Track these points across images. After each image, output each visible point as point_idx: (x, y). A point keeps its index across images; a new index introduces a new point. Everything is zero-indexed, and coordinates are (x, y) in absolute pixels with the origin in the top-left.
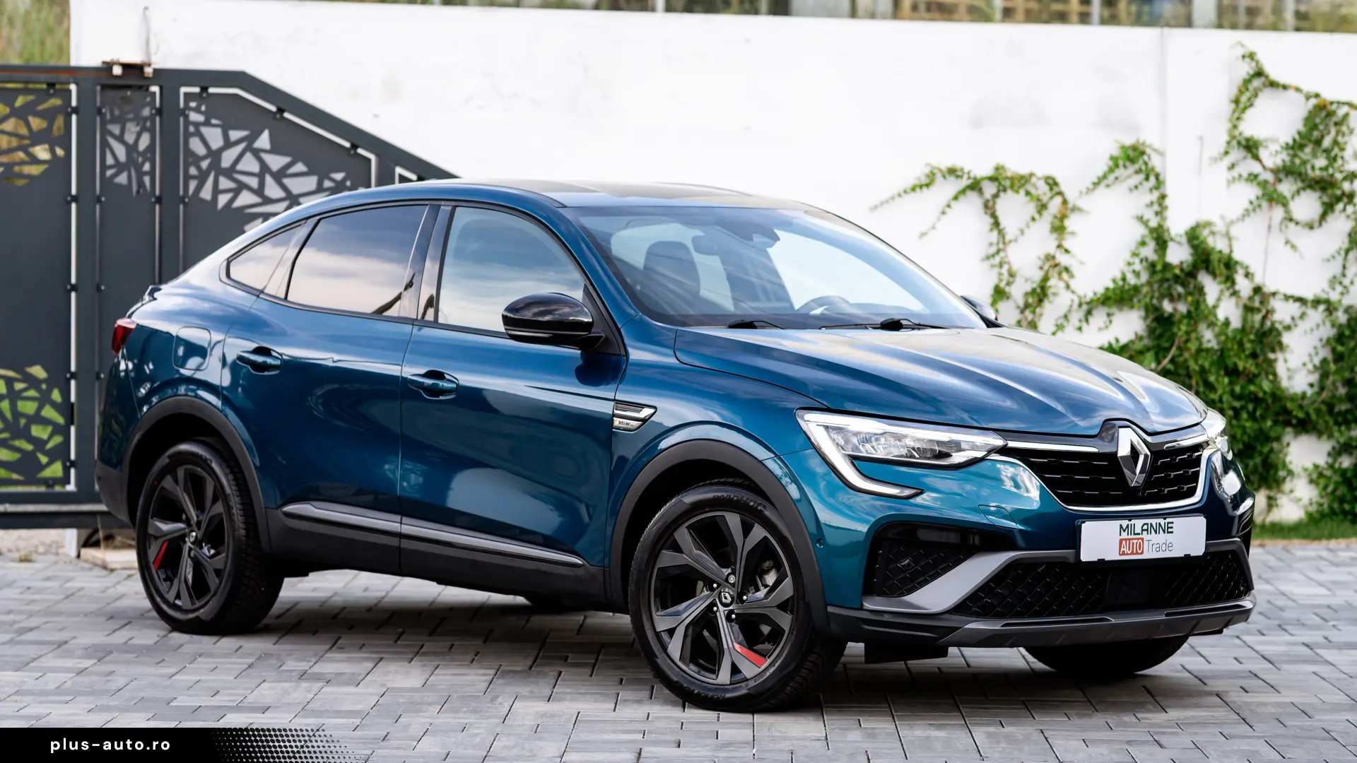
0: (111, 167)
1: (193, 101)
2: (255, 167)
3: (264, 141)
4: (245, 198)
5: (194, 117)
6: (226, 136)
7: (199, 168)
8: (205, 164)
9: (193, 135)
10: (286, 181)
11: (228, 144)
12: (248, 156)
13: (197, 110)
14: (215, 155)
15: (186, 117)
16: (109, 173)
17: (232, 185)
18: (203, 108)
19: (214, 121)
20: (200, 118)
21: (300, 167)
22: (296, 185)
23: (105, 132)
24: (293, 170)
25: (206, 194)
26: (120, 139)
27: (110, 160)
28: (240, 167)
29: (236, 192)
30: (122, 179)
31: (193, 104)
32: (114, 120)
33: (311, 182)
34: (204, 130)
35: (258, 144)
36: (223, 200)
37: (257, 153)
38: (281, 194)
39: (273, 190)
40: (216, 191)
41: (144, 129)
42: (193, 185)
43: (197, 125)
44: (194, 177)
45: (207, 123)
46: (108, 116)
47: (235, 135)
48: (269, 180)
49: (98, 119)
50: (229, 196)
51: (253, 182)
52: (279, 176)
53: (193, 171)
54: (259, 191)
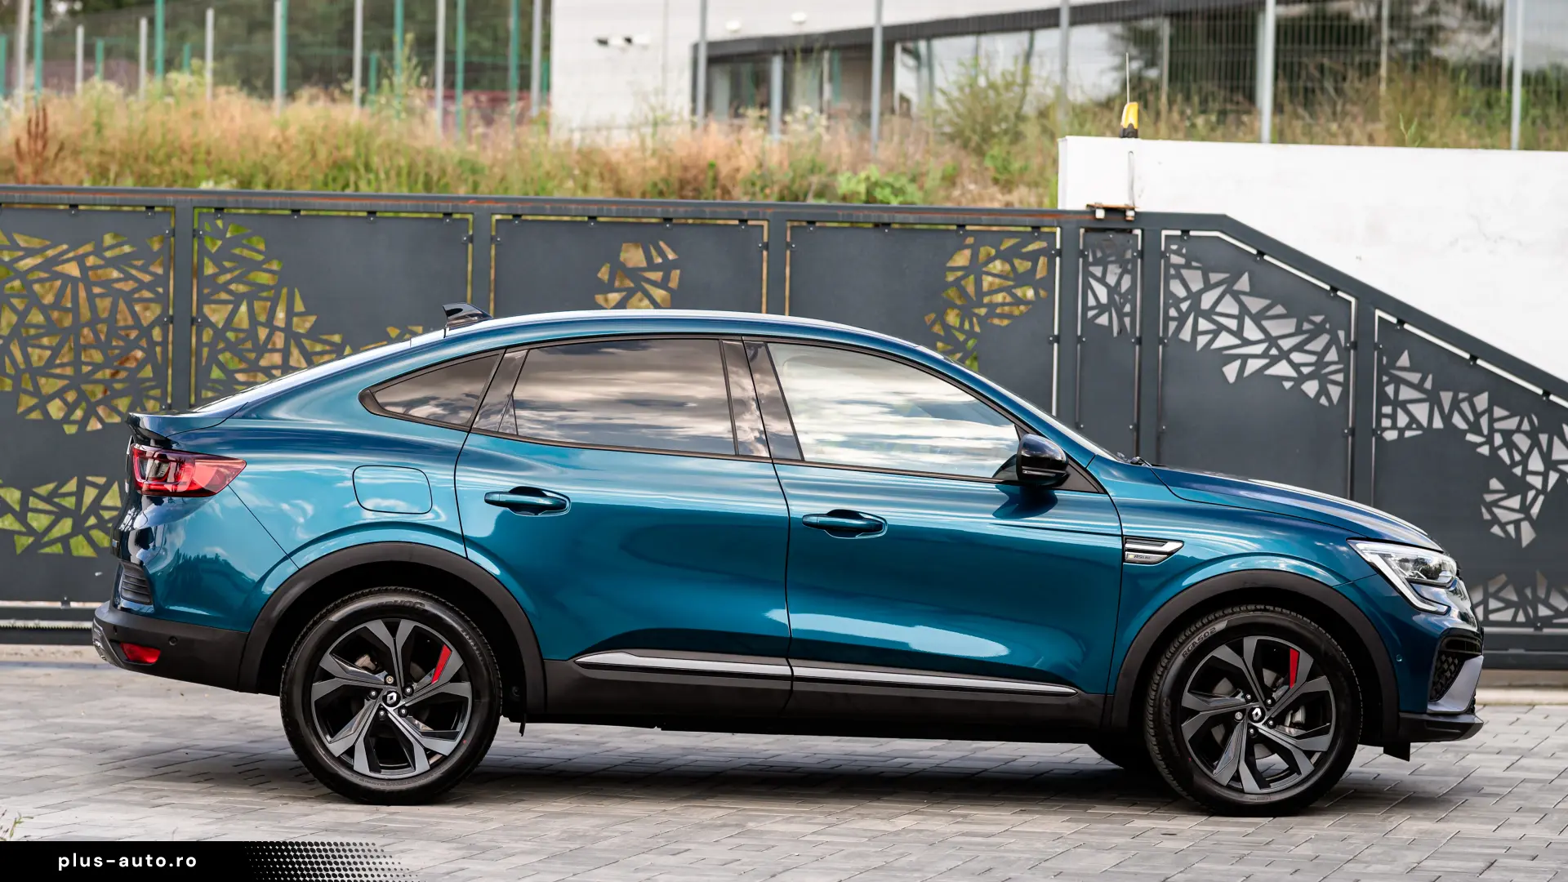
0: (1092, 308)
1: (1174, 244)
2: (1235, 310)
3: (1243, 284)
4: (1225, 339)
5: (1176, 259)
6: (1206, 280)
7: (1179, 310)
8: (1184, 306)
9: (1174, 277)
10: (1265, 323)
11: (1208, 286)
12: (1228, 298)
13: (1178, 253)
14: (1195, 298)
15: (1168, 259)
16: (1091, 314)
17: (1212, 327)
18: (1184, 251)
19: (1194, 264)
20: (1181, 261)
21: (1279, 310)
22: (1275, 328)
23: (1088, 274)
24: (1271, 313)
25: (1186, 335)
26: (1102, 280)
27: (1092, 302)
28: (1219, 309)
29: (1216, 334)
30: (1103, 320)
31: (1174, 247)
32: (1096, 263)
33: (1289, 326)
34: (1184, 272)
35: (1236, 287)
36: (1202, 341)
37: (1236, 296)
38: (1261, 336)
39: (1251, 332)
40: (1196, 332)
41: (1125, 271)
42: (1173, 325)
43: (1178, 267)
44: (1173, 319)
45: (1188, 266)
46: (1091, 259)
47: (1215, 277)
48: (1248, 322)
49: (1081, 260)
50: (1209, 337)
51: (1233, 324)
52: (1257, 319)
53: (1173, 313)
54: (1238, 333)
